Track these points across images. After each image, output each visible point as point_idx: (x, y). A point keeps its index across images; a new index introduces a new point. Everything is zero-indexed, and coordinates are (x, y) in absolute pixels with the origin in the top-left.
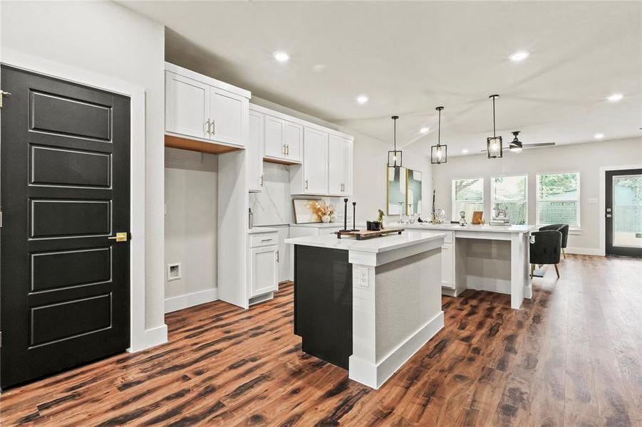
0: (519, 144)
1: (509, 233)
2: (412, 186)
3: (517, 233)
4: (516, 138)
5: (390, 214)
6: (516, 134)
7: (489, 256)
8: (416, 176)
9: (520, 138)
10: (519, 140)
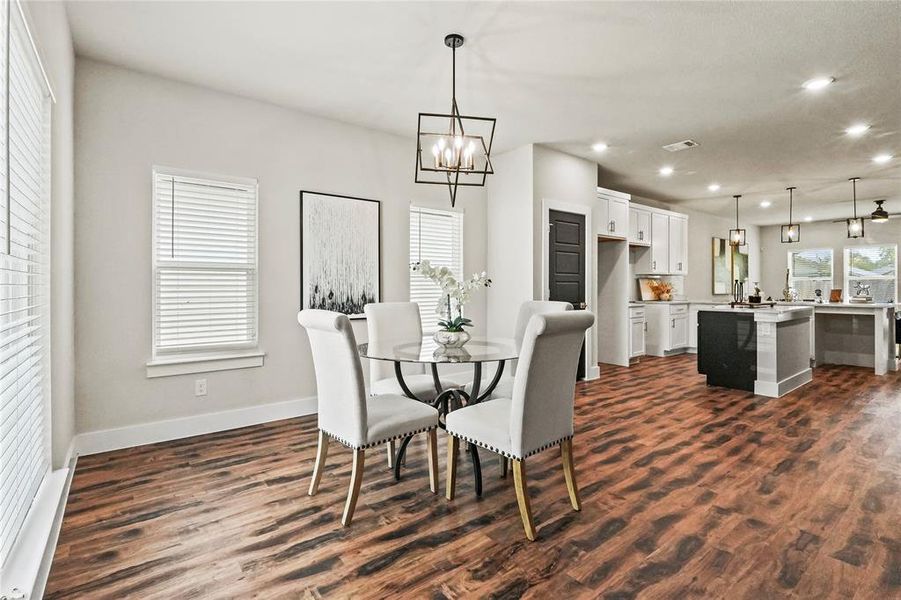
0: (884, 215)
1: (873, 309)
2: (738, 261)
3: (881, 309)
4: (880, 207)
5: (716, 292)
6: (880, 202)
7: (850, 331)
8: (742, 250)
9: (885, 207)
10: (884, 210)
